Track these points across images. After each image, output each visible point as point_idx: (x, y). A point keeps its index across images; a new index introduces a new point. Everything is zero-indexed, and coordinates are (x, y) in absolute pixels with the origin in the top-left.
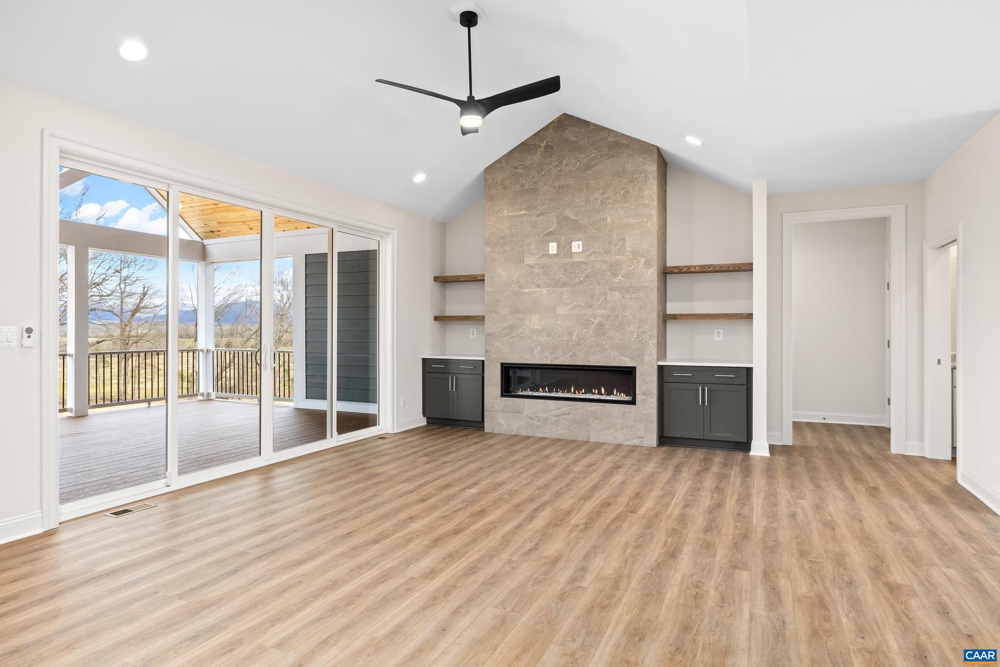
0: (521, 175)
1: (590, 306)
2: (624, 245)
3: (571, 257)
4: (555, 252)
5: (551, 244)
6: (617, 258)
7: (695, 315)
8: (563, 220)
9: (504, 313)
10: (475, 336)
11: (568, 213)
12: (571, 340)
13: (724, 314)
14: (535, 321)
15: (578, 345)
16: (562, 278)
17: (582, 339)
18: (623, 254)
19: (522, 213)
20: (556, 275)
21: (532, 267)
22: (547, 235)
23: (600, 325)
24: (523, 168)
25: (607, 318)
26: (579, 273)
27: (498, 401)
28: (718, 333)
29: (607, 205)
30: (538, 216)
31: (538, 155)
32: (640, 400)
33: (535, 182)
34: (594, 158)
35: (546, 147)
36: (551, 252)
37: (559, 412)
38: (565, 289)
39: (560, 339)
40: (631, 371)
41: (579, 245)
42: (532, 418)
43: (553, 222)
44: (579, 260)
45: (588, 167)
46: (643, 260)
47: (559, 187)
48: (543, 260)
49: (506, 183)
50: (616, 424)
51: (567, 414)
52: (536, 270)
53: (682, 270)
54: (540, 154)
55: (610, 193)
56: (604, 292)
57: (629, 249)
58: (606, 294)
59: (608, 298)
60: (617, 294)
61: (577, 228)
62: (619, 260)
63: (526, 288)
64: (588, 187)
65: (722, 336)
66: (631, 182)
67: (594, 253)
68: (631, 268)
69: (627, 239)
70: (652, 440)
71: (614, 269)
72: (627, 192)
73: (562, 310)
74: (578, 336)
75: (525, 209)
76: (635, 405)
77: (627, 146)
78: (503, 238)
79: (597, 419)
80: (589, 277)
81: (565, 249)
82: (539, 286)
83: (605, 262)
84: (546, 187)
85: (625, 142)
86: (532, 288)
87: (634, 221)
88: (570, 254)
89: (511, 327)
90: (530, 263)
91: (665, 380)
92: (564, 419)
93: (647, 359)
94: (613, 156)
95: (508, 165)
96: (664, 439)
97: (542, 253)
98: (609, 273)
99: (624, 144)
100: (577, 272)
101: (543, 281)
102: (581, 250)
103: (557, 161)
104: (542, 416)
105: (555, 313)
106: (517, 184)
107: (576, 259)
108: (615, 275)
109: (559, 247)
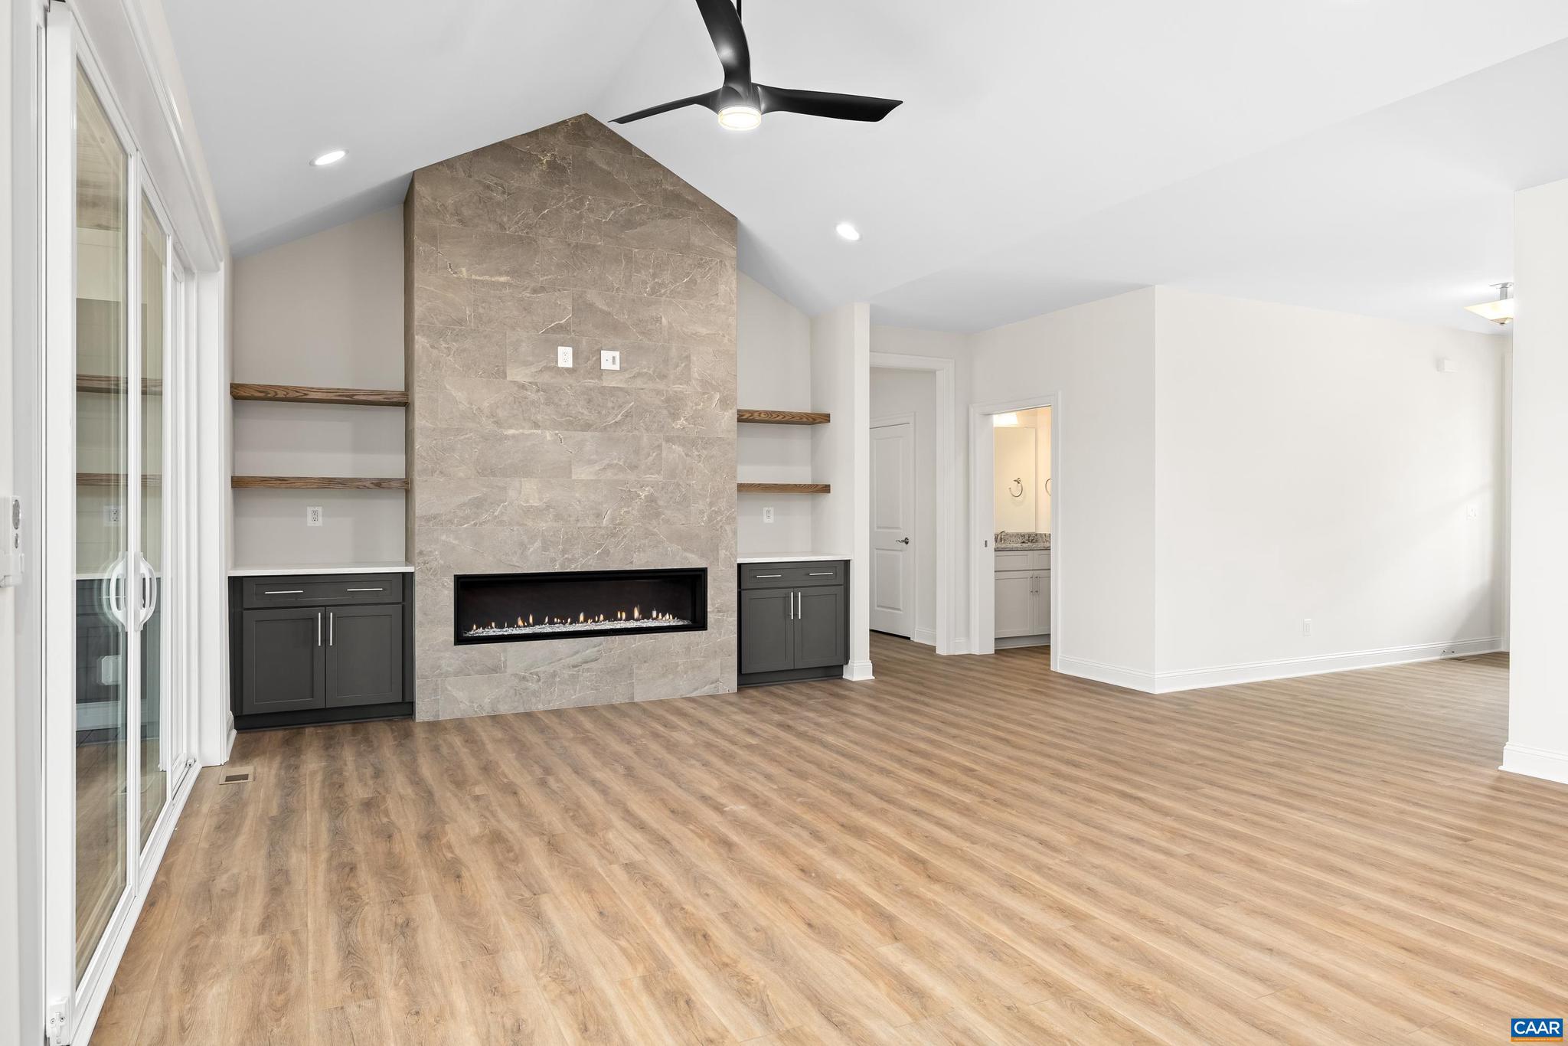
0: (498, 204)
1: (634, 467)
2: (688, 368)
3: (600, 377)
4: (569, 364)
5: (561, 350)
6: (678, 387)
7: (759, 485)
8: (583, 308)
9: (461, 474)
10: (320, 522)
11: (592, 296)
12: (600, 528)
14: (528, 492)
15: (613, 535)
16: (582, 414)
17: (620, 524)
18: (687, 383)
19: (503, 279)
20: (570, 408)
21: (523, 387)
22: (555, 330)
23: (651, 499)
24: (504, 193)
25: (663, 488)
26: (613, 408)
27: (447, 655)
28: (768, 512)
29: (661, 295)
30: (535, 291)
31: (535, 175)
32: (713, 621)
33: (530, 227)
34: (639, 211)
35: (552, 165)
36: (561, 364)
37: (578, 659)
38: (588, 435)
39: (579, 525)
40: (700, 576)
41: (614, 358)
42: (524, 678)
43: (565, 308)
44: (614, 384)
45: (629, 224)
46: (717, 396)
47: (577, 246)
48: (546, 378)
49: (466, 212)
50: (677, 665)
51: (592, 661)
52: (532, 395)
54: (540, 176)
55: (667, 277)
56: (656, 443)
57: (696, 375)
58: (660, 446)
59: (664, 454)
60: (678, 449)
61: (611, 329)
62: (681, 392)
63: (510, 427)
64: (629, 259)
65: (772, 517)
66: (700, 266)
67: (639, 374)
68: (699, 407)
69: (694, 358)
70: (730, 682)
71: (674, 405)
72: (693, 281)
73: (582, 473)
74: (613, 519)
75: (507, 274)
76: (706, 629)
77: (692, 205)
78: (460, 322)
79: (645, 662)
80: (632, 416)
81: (586, 358)
82: (536, 425)
83: (659, 392)
84: (551, 241)
85: (689, 198)
86: (523, 428)
87: (703, 331)
88: (597, 371)
89: (478, 504)
90: (520, 379)
91: (742, 588)
92: (588, 670)
93: (723, 556)
94: (670, 215)
95: (470, 176)
96: (746, 679)
97: (543, 364)
98: (665, 412)
99: (688, 201)
100: (610, 405)
101: (546, 417)
102: (617, 367)
103: (573, 196)
104: (544, 672)
105: (569, 476)
106: (490, 220)
107: (609, 382)
108: (675, 416)
109: (576, 356)
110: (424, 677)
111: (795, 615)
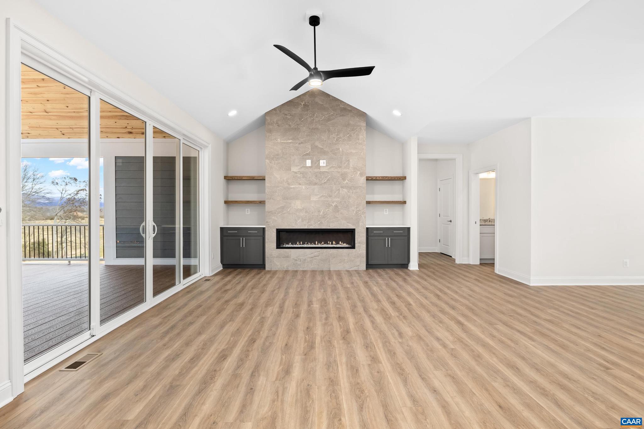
0: (289, 119)
1: (330, 196)
2: (349, 164)
3: (319, 168)
4: (310, 165)
5: (307, 161)
6: (345, 170)
7: (379, 201)
8: (314, 147)
9: (278, 199)
11: (317, 144)
12: (320, 215)
13: (393, 201)
14: (298, 204)
15: (324, 217)
16: (314, 180)
17: (325, 214)
18: (348, 169)
19: (290, 141)
20: (310, 178)
21: (296, 173)
22: (305, 155)
23: (336, 206)
24: (290, 115)
25: (340, 203)
26: (324, 178)
27: (274, 251)
28: (386, 210)
29: (340, 141)
30: (299, 144)
31: (299, 109)
32: (357, 246)
33: (298, 125)
34: (332, 115)
35: (305, 105)
36: (307, 165)
37: (312, 255)
38: (316, 186)
39: (313, 214)
40: (353, 231)
41: (324, 162)
42: (296, 260)
43: (309, 148)
44: (324, 170)
45: (329, 120)
46: (359, 172)
47: (312, 129)
48: (303, 170)
49: (280, 123)
50: (345, 260)
51: (317, 256)
52: (299, 175)
53: (373, 178)
54: (301, 109)
55: (341, 135)
56: (338, 189)
57: (351, 166)
58: (339, 189)
59: (340, 192)
60: (345, 190)
61: (323, 153)
62: (346, 172)
63: (292, 185)
64: (329, 131)
65: (387, 212)
66: (353, 130)
67: (332, 167)
68: (352, 176)
69: (351, 160)
70: (363, 266)
71: (344, 176)
72: (351, 136)
73: (314, 198)
74: (324, 213)
75: (291, 139)
76: (355, 249)
77: (350, 111)
78: (278, 155)
79: (334, 258)
80: (330, 180)
81: (315, 164)
82: (300, 184)
83: (338, 172)
84: (304, 128)
85: (349, 109)
86: (296, 185)
87: (354, 151)
88: (319, 167)
89: (283, 208)
90: (295, 170)
91: (369, 235)
92: (316, 259)
93: (361, 225)
94: (343, 115)
95: (281, 112)
96: (369, 266)
97: (302, 166)
98: (341, 178)
99: (349, 110)
100: (323, 177)
101: (303, 182)
102: (325, 165)
103: (311, 114)
104: (302, 259)
105: (310, 199)
106: (286, 124)
107: (322, 170)
108: (344, 179)
109: (312, 162)
110: (268, 258)
111: (388, 245)
